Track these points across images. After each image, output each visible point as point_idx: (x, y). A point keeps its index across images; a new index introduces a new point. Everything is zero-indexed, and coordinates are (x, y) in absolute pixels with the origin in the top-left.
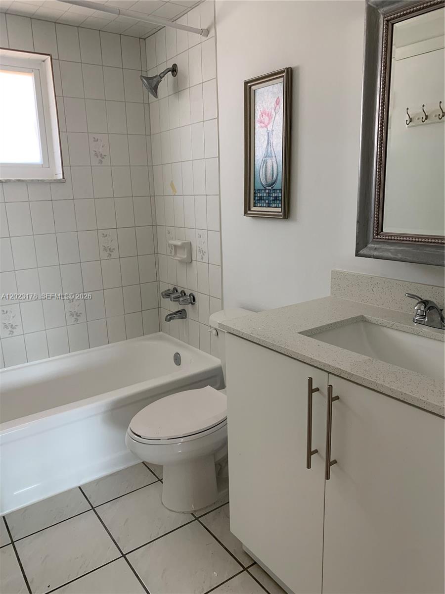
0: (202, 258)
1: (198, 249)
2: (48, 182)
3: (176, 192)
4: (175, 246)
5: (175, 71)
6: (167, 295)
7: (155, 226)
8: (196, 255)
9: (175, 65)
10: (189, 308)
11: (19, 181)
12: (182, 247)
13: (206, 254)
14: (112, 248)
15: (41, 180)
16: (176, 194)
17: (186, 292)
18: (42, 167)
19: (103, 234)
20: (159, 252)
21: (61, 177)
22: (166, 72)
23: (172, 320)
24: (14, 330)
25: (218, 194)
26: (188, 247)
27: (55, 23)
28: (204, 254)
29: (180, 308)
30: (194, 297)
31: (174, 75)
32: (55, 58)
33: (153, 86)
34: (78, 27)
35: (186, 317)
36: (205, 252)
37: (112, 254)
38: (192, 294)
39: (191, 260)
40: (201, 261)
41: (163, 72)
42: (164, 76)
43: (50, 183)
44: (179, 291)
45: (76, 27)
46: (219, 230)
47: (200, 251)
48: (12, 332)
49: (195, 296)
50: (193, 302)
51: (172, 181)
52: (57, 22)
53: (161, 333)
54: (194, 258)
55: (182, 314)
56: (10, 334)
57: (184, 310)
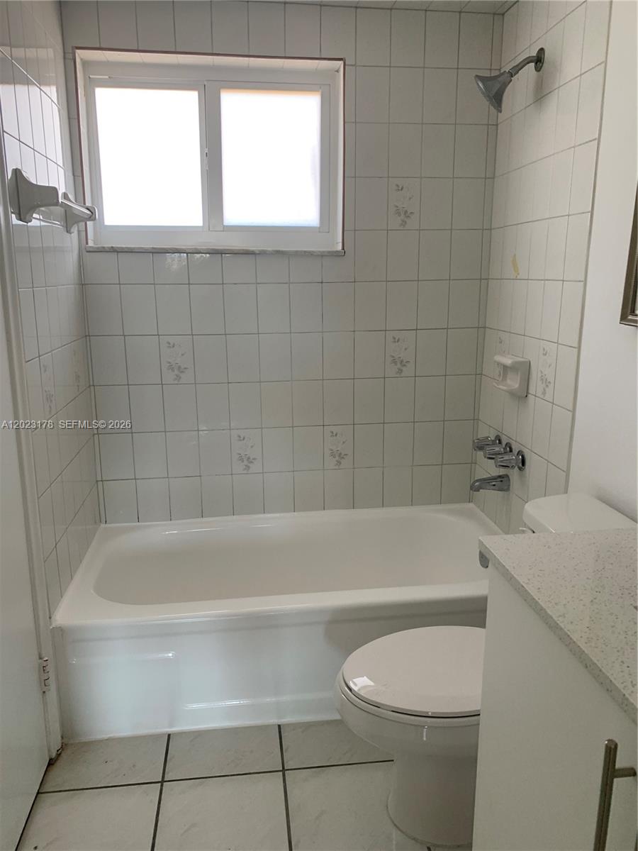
0: (544, 393)
1: (540, 375)
2: (318, 255)
3: (518, 274)
4: (505, 367)
5: (540, 61)
6: (480, 446)
7: (482, 328)
8: (536, 386)
9: (542, 50)
10: (514, 474)
11: (278, 252)
12: (514, 368)
13: (551, 386)
14: (405, 361)
15: (309, 252)
16: (518, 278)
17: (513, 447)
18: (320, 232)
19: (394, 338)
20: (483, 373)
21: (340, 248)
22: (522, 64)
23: (481, 490)
24: (251, 465)
25: (583, 279)
26: (524, 370)
27: (356, 7)
28: (547, 386)
29: (502, 471)
30: (523, 457)
31: (538, 69)
32: (350, 63)
33: (494, 91)
34: (391, 9)
35: (508, 489)
36: (549, 382)
37: (404, 369)
38: (522, 452)
39: (528, 393)
40: (542, 396)
41: (517, 66)
42: (518, 72)
43: (322, 256)
44: (504, 443)
45: (388, 9)
46: (576, 345)
47: (542, 379)
48: (248, 467)
49: (526, 457)
50: (521, 465)
51: (515, 255)
52: (358, 6)
53: (471, 505)
54: (532, 390)
55: (501, 483)
56: (245, 469)
57: (507, 476)
